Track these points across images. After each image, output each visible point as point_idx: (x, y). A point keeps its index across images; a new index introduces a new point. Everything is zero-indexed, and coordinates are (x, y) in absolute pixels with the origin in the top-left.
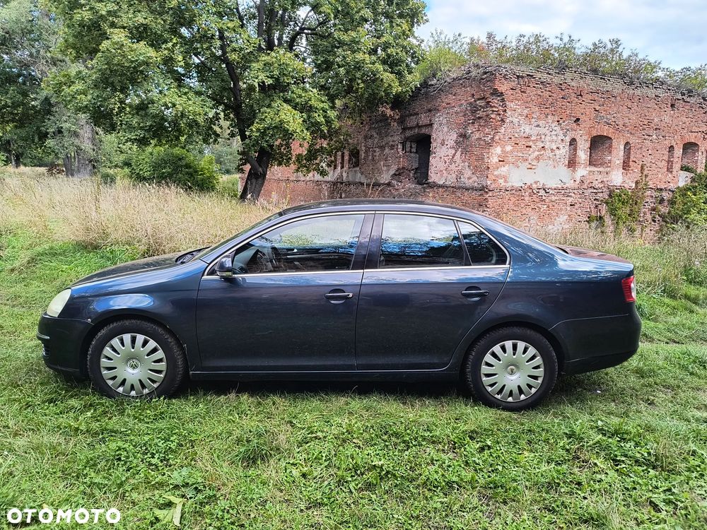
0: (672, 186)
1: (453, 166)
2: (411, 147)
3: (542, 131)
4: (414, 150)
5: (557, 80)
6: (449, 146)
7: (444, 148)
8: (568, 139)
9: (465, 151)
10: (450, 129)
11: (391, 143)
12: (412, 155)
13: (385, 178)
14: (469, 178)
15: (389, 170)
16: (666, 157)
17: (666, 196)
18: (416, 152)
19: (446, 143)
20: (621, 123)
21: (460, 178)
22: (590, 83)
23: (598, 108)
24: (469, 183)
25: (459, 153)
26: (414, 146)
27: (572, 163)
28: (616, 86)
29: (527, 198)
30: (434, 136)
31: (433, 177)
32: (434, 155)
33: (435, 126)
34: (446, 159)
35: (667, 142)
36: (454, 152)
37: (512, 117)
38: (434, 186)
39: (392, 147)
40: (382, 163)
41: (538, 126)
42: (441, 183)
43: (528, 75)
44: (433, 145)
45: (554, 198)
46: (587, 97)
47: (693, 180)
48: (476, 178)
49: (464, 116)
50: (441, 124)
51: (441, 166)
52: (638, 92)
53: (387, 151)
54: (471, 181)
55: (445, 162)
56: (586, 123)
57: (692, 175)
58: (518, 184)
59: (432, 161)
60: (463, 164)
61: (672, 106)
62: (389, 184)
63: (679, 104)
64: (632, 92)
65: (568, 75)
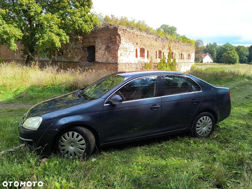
0: (157, 62)
1: (105, 56)
2: (86, 49)
3: (129, 46)
4: (87, 50)
5: (132, 31)
6: (102, 50)
7: (101, 50)
8: (135, 49)
9: (109, 52)
10: (102, 44)
11: (78, 48)
12: (86, 52)
13: (76, 60)
14: (111, 60)
15: (78, 57)
16: (155, 54)
17: (156, 65)
18: (87, 51)
19: (101, 49)
20: (146, 45)
21: (108, 60)
22: (138, 33)
23: (141, 40)
24: (111, 62)
25: (107, 52)
26: (87, 49)
27: (137, 56)
28: (144, 34)
29: (128, 66)
30: (96, 46)
31: (97, 60)
32: (97, 52)
33: (97, 43)
34: (102, 54)
35: (155, 50)
36: (104, 52)
37: (122, 42)
38: (98, 63)
39: (78, 49)
40: (74, 54)
41: (128, 45)
42: (101, 61)
43: (125, 29)
44: (96, 49)
45: (133, 66)
46: (139, 37)
47: (161, 61)
48: (113, 60)
49: (108, 40)
50: (99, 42)
51: (100, 56)
52: (149, 36)
53: (76, 50)
54: (112, 61)
55: (102, 55)
56: (139, 45)
57: (161, 59)
58: (125, 62)
59: (96, 54)
60: (108, 56)
61: (156, 40)
62: (78, 62)
63: (157, 40)
64: (148, 36)
65: (135, 30)
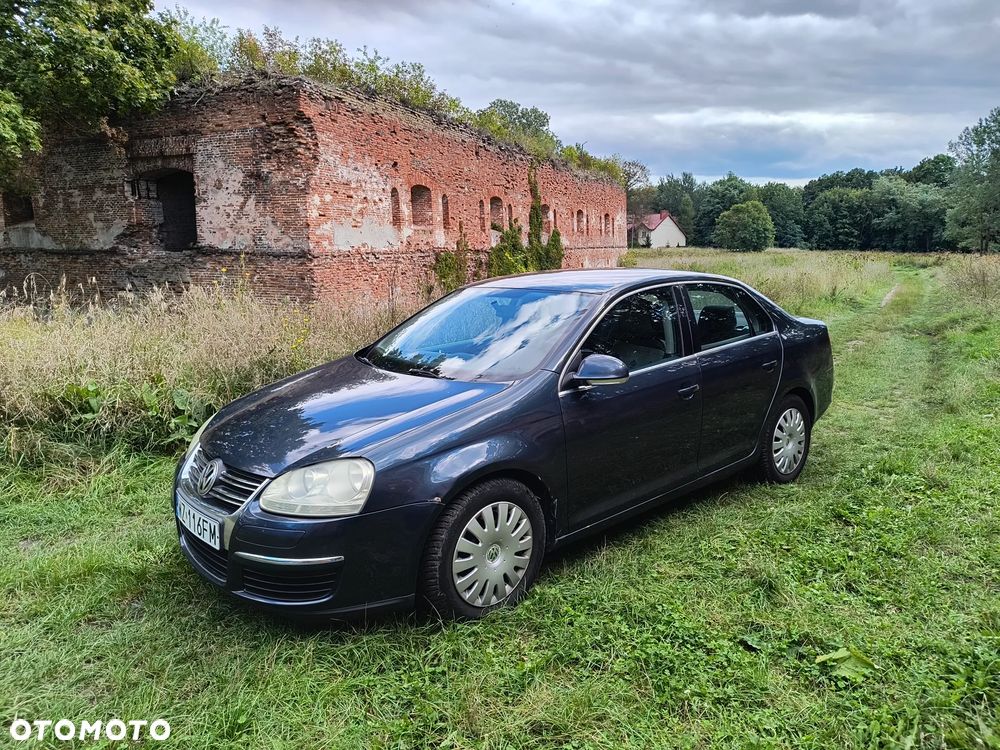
0: (487, 247)
1: (244, 222)
2: (148, 189)
3: (363, 176)
4: (153, 194)
5: (368, 108)
6: (231, 191)
7: (222, 194)
8: (389, 188)
9: (262, 200)
10: (229, 165)
11: (106, 182)
12: (152, 202)
13: (102, 240)
14: (276, 240)
15: (109, 228)
16: (478, 214)
17: (483, 257)
18: (157, 199)
19: (225, 185)
20: (436, 172)
21: (260, 239)
22: (400, 117)
23: (413, 150)
24: (276, 247)
25: (251, 202)
26: (153, 188)
27: (397, 220)
28: (424, 123)
29: (357, 267)
30: (199, 173)
31: (207, 238)
32: (203, 204)
33: (199, 158)
34: (228, 210)
35: (477, 196)
36: (242, 199)
37: (327, 155)
38: (212, 252)
39: (111, 189)
40: (91, 216)
41: (356, 169)
42: (225, 246)
43: (337, 98)
44: (200, 188)
45: (384, 265)
46: (401, 135)
47: (502, 239)
48: (288, 240)
49: (253, 145)
50: (210, 156)
51: (220, 220)
52: (446, 134)
53: (99, 194)
54: (280, 244)
55: (228, 215)
56: (404, 170)
57: (501, 234)
58: (345, 248)
59: (201, 212)
60: (262, 219)
61: (477, 153)
62: (113, 251)
63: (482, 152)
64: (441, 133)
65: (380, 103)
